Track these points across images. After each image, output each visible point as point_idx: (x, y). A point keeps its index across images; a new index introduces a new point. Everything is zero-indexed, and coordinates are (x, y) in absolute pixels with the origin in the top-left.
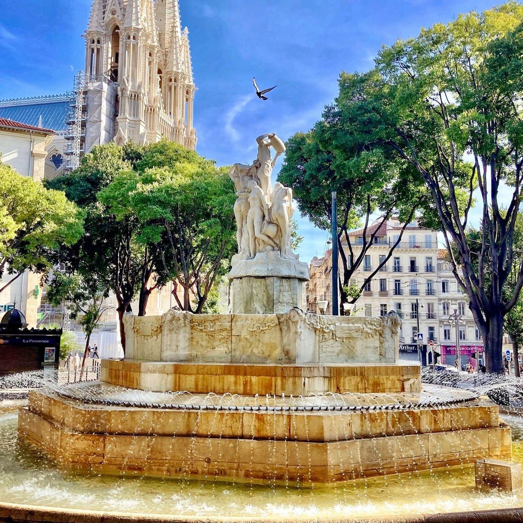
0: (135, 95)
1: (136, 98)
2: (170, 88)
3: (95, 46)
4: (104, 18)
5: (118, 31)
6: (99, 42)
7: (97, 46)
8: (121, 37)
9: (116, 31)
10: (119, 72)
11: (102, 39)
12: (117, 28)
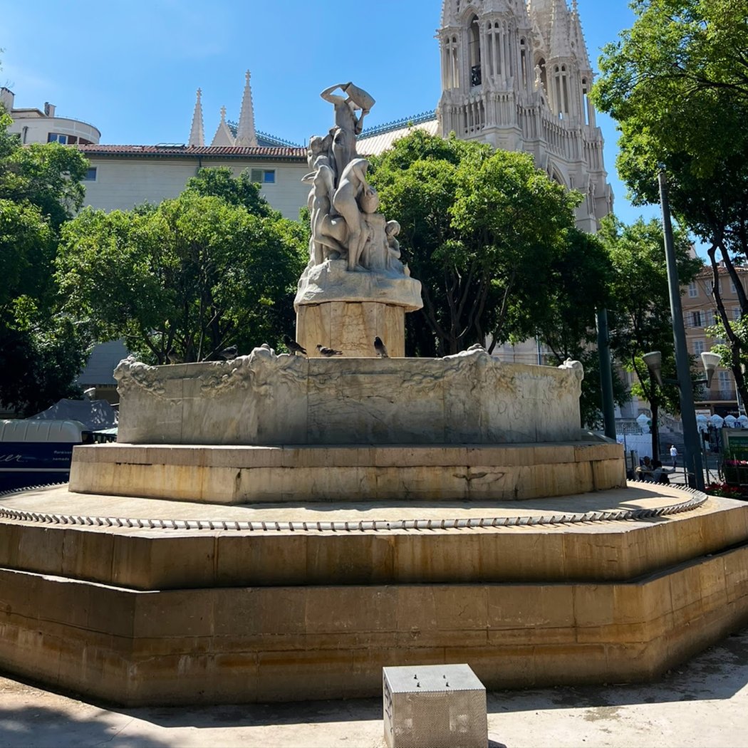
0: (504, 97)
1: (505, 100)
2: (557, 79)
3: (451, 46)
4: (458, 9)
5: (477, 21)
6: (454, 40)
7: (452, 45)
8: (481, 28)
9: (474, 21)
10: (482, 72)
11: (458, 35)
12: (476, 18)
